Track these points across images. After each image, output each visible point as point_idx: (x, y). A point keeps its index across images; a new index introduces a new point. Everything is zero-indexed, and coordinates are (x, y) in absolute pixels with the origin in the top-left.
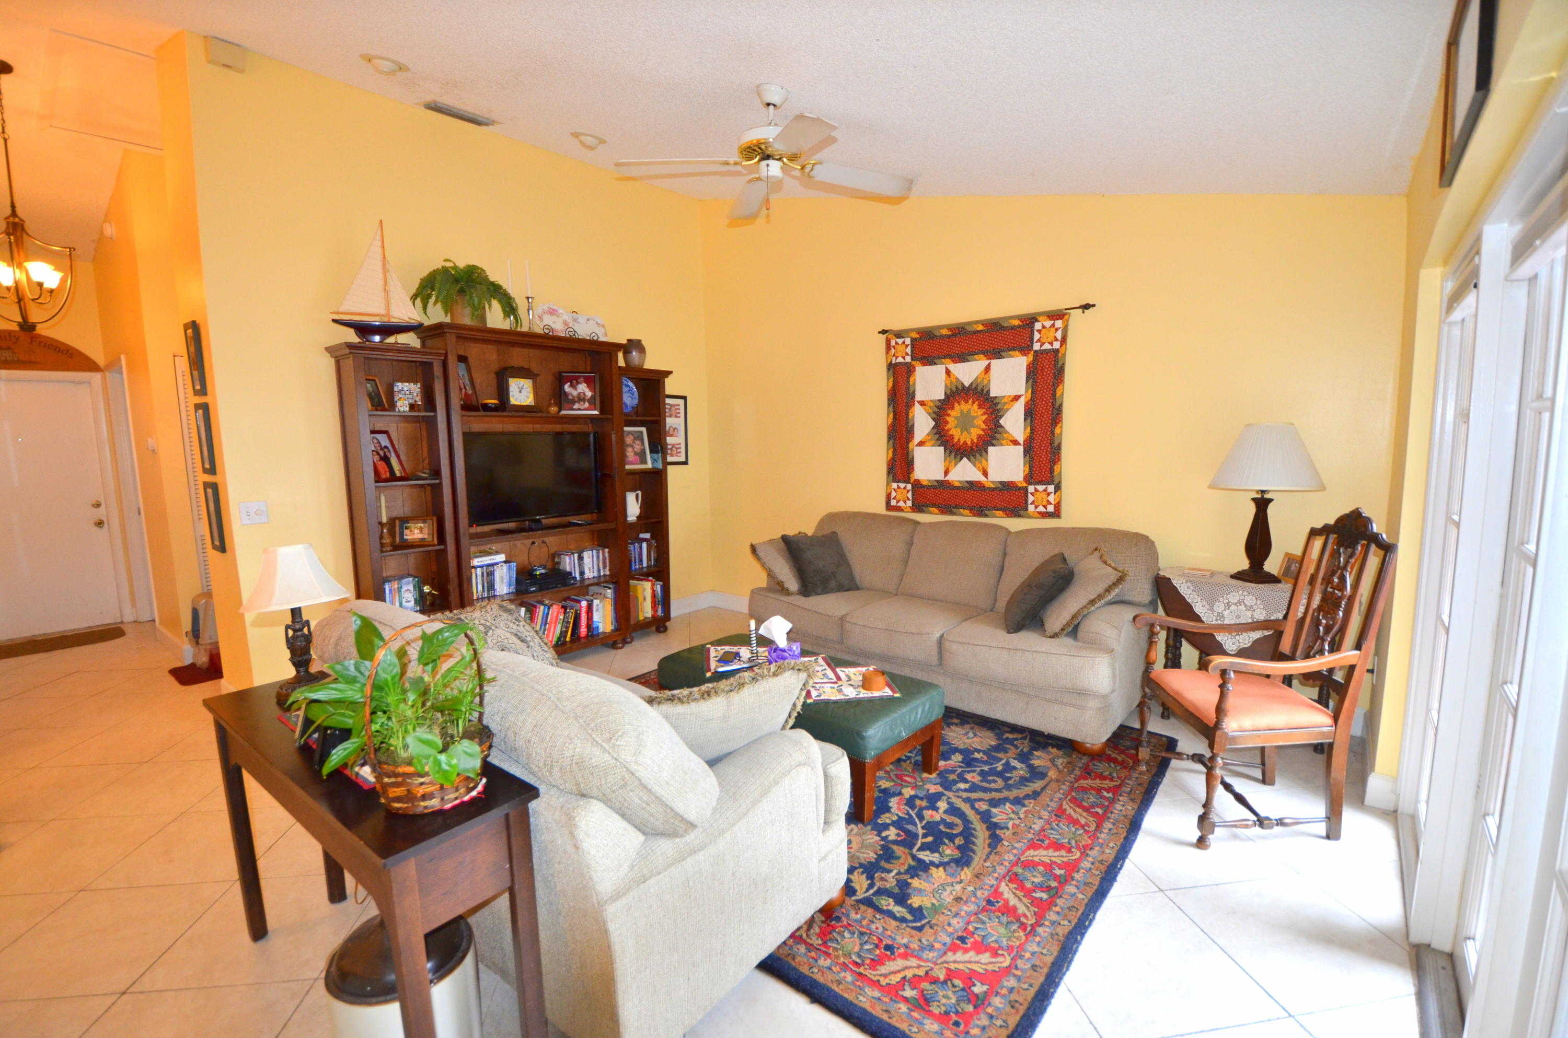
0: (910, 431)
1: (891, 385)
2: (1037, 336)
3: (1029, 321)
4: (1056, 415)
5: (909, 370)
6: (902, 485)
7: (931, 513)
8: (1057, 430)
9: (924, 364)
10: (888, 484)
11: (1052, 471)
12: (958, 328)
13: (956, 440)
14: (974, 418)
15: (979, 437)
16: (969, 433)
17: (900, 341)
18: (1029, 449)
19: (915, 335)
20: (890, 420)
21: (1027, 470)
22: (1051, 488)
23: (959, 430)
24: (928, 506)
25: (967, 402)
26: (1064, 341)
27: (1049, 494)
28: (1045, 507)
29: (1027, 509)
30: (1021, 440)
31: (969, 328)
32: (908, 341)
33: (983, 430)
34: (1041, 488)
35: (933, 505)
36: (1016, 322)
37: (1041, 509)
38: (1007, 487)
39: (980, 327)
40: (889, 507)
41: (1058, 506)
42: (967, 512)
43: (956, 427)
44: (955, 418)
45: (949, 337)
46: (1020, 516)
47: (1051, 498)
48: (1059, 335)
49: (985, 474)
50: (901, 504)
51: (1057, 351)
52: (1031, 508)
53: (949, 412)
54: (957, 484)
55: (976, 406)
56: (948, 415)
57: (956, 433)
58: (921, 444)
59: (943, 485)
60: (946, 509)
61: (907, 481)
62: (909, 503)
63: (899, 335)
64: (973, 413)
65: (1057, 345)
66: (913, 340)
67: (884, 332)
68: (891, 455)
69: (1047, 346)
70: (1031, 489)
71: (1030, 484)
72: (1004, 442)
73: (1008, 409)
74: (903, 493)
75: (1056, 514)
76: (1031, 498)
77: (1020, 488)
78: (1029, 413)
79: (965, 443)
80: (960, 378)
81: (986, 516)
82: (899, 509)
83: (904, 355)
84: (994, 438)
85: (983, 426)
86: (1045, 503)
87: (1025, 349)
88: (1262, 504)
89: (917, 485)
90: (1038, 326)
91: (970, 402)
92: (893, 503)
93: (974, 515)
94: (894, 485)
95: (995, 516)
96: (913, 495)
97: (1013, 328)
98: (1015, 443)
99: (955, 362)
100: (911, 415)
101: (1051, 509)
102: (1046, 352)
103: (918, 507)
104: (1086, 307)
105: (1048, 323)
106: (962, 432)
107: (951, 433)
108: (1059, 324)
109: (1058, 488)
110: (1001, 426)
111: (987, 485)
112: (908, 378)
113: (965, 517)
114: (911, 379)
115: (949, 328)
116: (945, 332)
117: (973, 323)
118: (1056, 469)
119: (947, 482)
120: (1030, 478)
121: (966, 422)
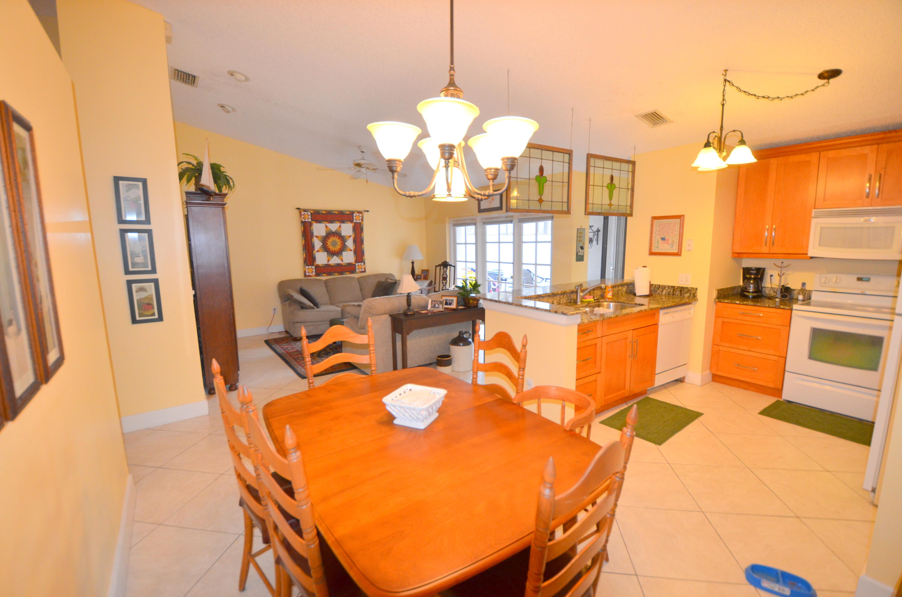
0: (313, 247)
1: (303, 229)
2: (354, 218)
3: (352, 213)
4: (362, 242)
5: (311, 224)
6: (310, 267)
7: (323, 276)
8: (363, 246)
9: (316, 223)
10: (304, 267)
12: (329, 212)
13: (331, 250)
14: (337, 242)
15: (339, 249)
16: (336, 247)
17: (306, 213)
18: (355, 252)
19: (311, 212)
20: (303, 243)
21: (355, 258)
22: (362, 264)
23: (332, 246)
24: (322, 273)
25: (334, 237)
26: (362, 220)
27: (362, 265)
28: (361, 269)
29: (356, 271)
30: (353, 249)
31: (333, 212)
32: (309, 213)
33: (340, 246)
34: (360, 264)
35: (324, 273)
36: (348, 213)
37: (360, 270)
38: (350, 264)
39: (337, 213)
40: (305, 276)
41: (365, 269)
42: (337, 274)
43: (331, 245)
44: (330, 242)
45: (326, 214)
46: (354, 273)
47: (363, 267)
48: (361, 218)
49: (342, 260)
50: (311, 274)
51: (360, 223)
52: (357, 270)
53: (328, 240)
54: (333, 265)
55: (337, 238)
56: (328, 241)
57: (331, 248)
58: (318, 251)
59: (328, 266)
60: (329, 274)
61: (313, 265)
62: (314, 273)
63: (305, 211)
65: (360, 221)
66: (311, 214)
67: (298, 209)
68: (305, 256)
69: (358, 221)
70: (357, 264)
71: (356, 263)
72: (347, 250)
73: (348, 240)
74: (311, 269)
75: (365, 271)
76: (357, 267)
77: (354, 264)
78: (355, 241)
79: (335, 251)
80: (331, 228)
81: (343, 274)
82: (310, 276)
83: (308, 218)
84: (344, 249)
85: (341, 245)
87: (352, 221)
88: (413, 263)
89: (317, 267)
90: (354, 215)
91: (335, 237)
92: (307, 274)
93: (339, 274)
94: (307, 267)
95: (346, 274)
96: (315, 270)
97: (347, 214)
98: (351, 250)
99: (329, 223)
100: (313, 241)
101: (363, 270)
102: (358, 223)
103: (317, 274)
104: (368, 211)
105: (358, 214)
106: (333, 247)
107: (329, 247)
108: (360, 215)
109: (364, 264)
110: (346, 245)
111: (343, 264)
112: (310, 227)
113: (337, 276)
114: (312, 228)
115: (325, 211)
116: (324, 212)
117: (333, 211)
118: (363, 258)
119: (329, 264)
120: (356, 261)
121: (334, 244)
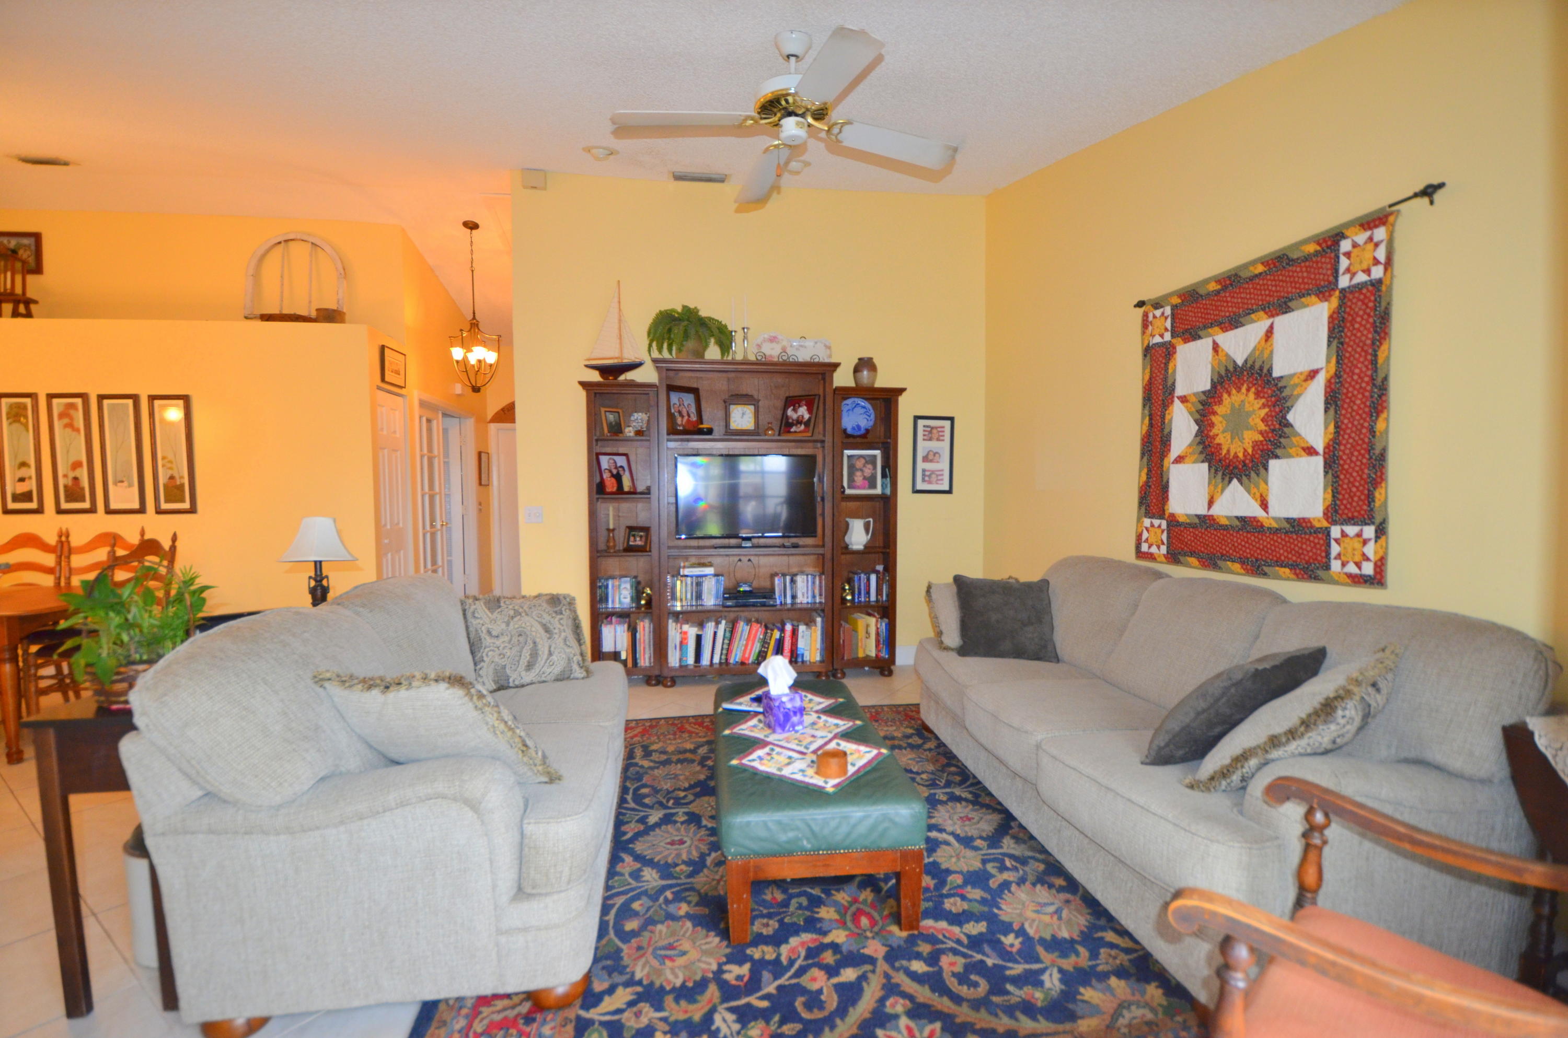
0: (1166, 442)
1: (1147, 377)
2: (1344, 263)
3: (1331, 241)
4: (1377, 398)
5: (1168, 351)
6: (1156, 522)
7: (1190, 565)
8: (1380, 426)
9: (1186, 341)
10: (1139, 520)
11: (1370, 498)
12: (1229, 277)
13: (1224, 452)
14: (1249, 414)
15: (1256, 444)
16: (1242, 440)
17: (1159, 313)
18: (1332, 461)
19: (1176, 300)
20: (1145, 428)
21: (1329, 497)
22: (1369, 531)
23: (1229, 436)
24: (1185, 555)
25: (1239, 390)
26: (1388, 264)
27: (1365, 542)
28: (1358, 565)
29: (1328, 567)
30: (1320, 447)
31: (1245, 274)
32: (1168, 311)
33: (1261, 433)
34: (1351, 530)
35: (1192, 554)
36: (1311, 249)
37: (1352, 569)
38: (1298, 527)
39: (1260, 269)
40: (1140, 554)
41: (1380, 565)
42: (1237, 567)
43: (1224, 432)
44: (1223, 417)
45: (1218, 293)
46: (1317, 579)
47: (1370, 550)
48: (1381, 254)
49: (1264, 505)
50: (1154, 549)
51: (1378, 283)
52: (1336, 565)
53: (1216, 408)
54: (1224, 522)
55: (1251, 395)
56: (1215, 413)
57: (1225, 441)
58: (1179, 460)
59: (1206, 521)
60: (1210, 562)
61: (1161, 516)
62: (1164, 549)
63: (1157, 305)
64: (1248, 408)
65: (1377, 272)
66: (1174, 308)
67: (1141, 304)
68: (1144, 478)
69: (1361, 278)
70: (1335, 531)
71: (1334, 523)
72: (1292, 451)
73: (1299, 396)
74: (1157, 534)
75: (1377, 579)
76: (1335, 549)
77: (1317, 531)
78: (1332, 399)
79: (1236, 456)
80: (1231, 353)
81: (1265, 575)
82: (1150, 557)
83: (1161, 335)
84: (1279, 445)
85: (1262, 427)
86: (1358, 558)
87: (1325, 289)
89: (1173, 522)
90: (1345, 245)
91: (1244, 390)
92: (1144, 547)
93: (1248, 572)
94: (1147, 522)
95: (1278, 577)
96: (1169, 537)
97: (1307, 258)
98: (1311, 451)
99: (1225, 329)
100: (1167, 417)
101: (1368, 569)
102: (1360, 287)
103: (1173, 557)
104: (1429, 192)
105: (1361, 238)
106: (1232, 438)
107: (1217, 441)
108: (1380, 233)
109: (1381, 531)
110: (1289, 425)
111: (1267, 523)
112: (1166, 365)
113: (1235, 576)
114: (1171, 365)
115: (1217, 280)
116: (1211, 288)
117: (1245, 266)
118: (1378, 495)
119: (1211, 518)
120: (1334, 513)
121: (1238, 422)
